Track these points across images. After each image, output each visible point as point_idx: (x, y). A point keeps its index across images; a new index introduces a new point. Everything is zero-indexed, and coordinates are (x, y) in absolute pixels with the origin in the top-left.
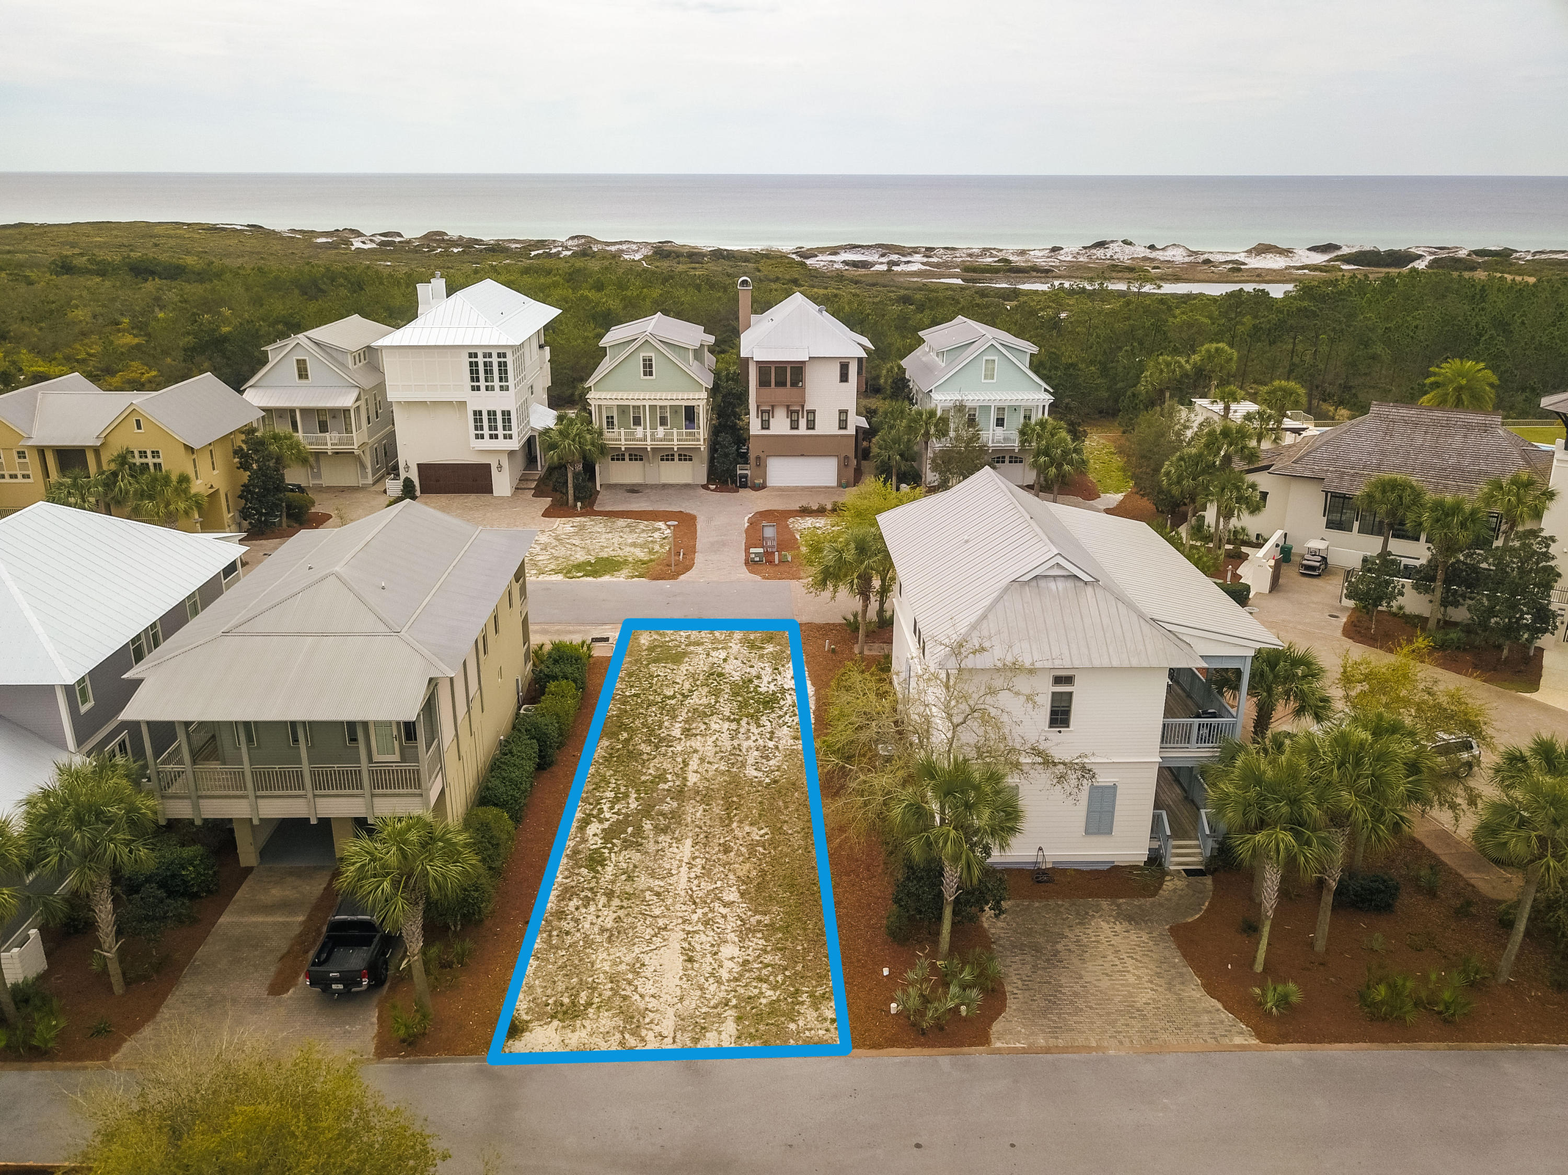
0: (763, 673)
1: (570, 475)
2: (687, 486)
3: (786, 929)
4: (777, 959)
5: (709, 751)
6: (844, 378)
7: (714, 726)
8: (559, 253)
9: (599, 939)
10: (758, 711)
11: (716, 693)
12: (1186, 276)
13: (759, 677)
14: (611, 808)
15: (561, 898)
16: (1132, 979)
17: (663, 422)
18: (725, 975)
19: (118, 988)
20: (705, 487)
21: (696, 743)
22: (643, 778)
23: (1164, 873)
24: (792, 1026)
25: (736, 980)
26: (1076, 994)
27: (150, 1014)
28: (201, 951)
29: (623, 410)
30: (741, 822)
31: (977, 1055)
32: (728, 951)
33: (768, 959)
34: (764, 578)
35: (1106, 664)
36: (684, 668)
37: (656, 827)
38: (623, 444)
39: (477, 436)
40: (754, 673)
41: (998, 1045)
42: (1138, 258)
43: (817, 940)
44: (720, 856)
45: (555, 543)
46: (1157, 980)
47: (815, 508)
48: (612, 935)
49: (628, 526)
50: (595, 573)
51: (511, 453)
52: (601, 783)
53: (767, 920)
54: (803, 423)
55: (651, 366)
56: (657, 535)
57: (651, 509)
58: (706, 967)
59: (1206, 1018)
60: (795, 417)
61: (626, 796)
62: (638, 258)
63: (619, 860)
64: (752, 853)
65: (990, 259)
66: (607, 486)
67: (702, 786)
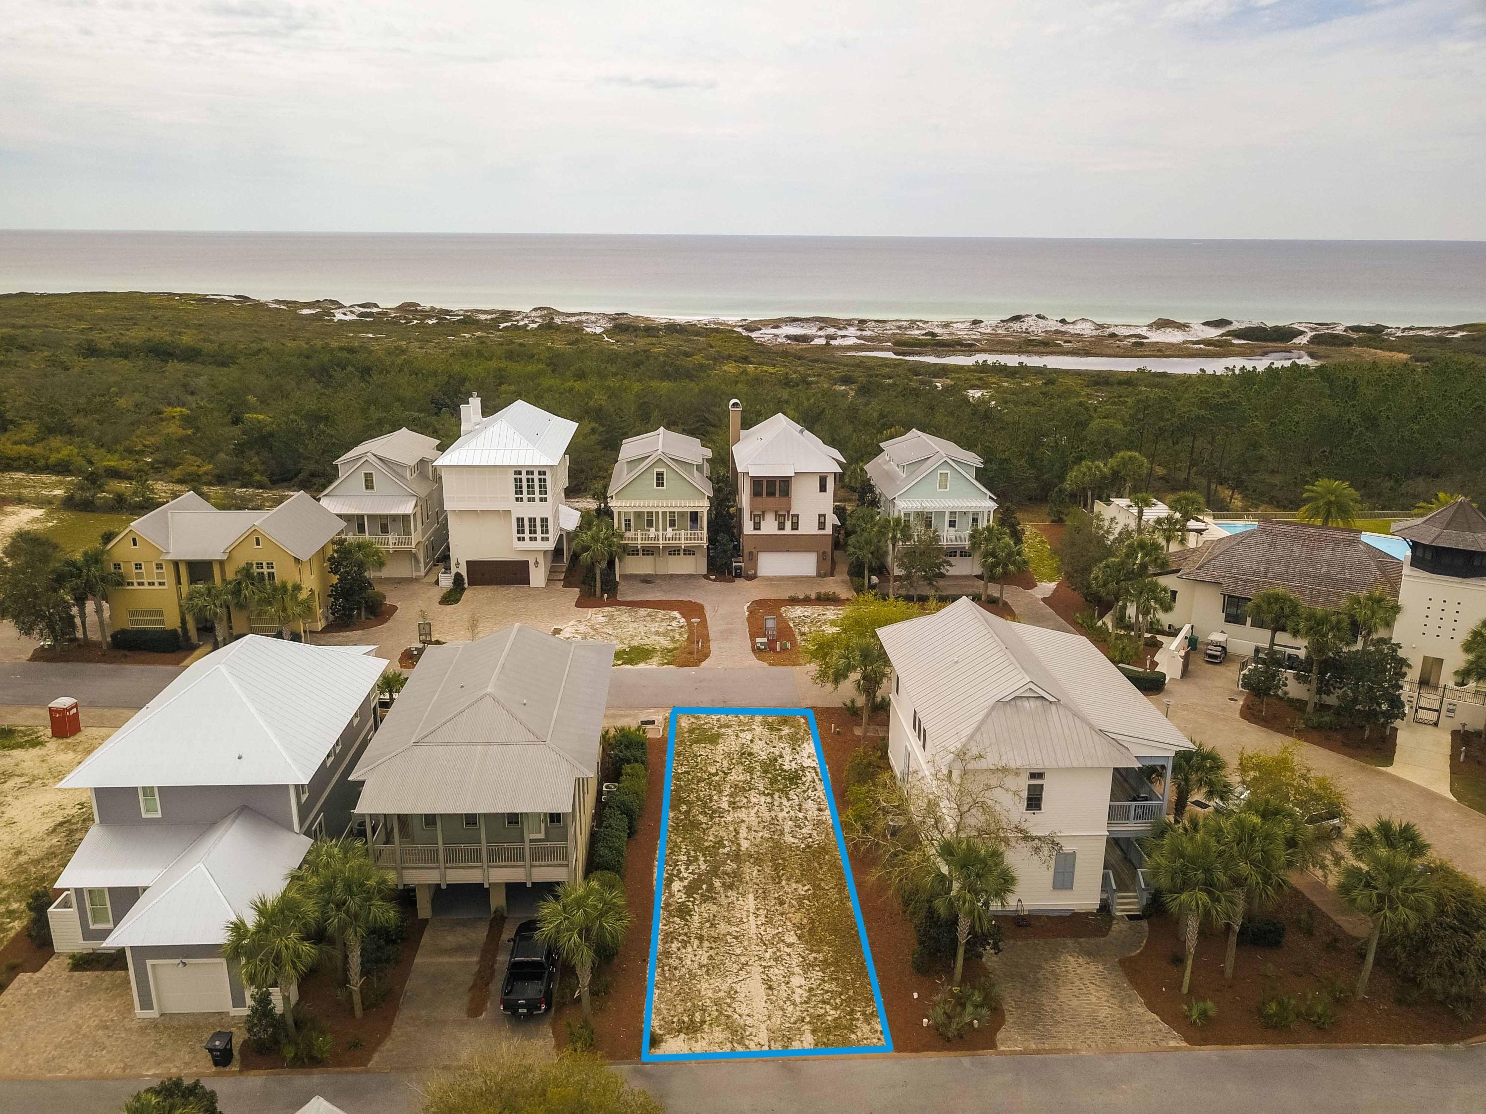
0: (784, 752)
1: (598, 572)
2: (691, 576)
3: (836, 963)
4: (833, 986)
5: (753, 820)
6: (823, 488)
7: (754, 800)
8: (526, 325)
9: (699, 972)
10: (786, 787)
11: (750, 770)
12: (1094, 351)
13: (781, 756)
14: (687, 869)
15: (664, 940)
16: (1094, 1000)
17: (672, 524)
18: (798, 1000)
19: (358, 1013)
20: (706, 577)
21: (742, 814)
22: (706, 844)
23: (1112, 918)
24: (853, 1036)
25: (806, 1002)
26: (1054, 1011)
27: (387, 1032)
28: (409, 985)
29: (639, 515)
30: (788, 880)
31: (988, 1056)
32: (797, 980)
33: (827, 986)
34: (770, 664)
35: (1068, 764)
36: (720, 748)
37: (724, 884)
38: (639, 543)
39: (519, 539)
40: (777, 753)
41: (1002, 1048)
42: (1051, 331)
43: (861, 971)
44: (777, 907)
45: (592, 632)
46: (1112, 1000)
47: (802, 597)
48: (710, 969)
49: (649, 615)
50: (631, 661)
51: (545, 552)
52: (675, 849)
53: (821, 957)
54: (788, 524)
55: (663, 479)
56: (674, 623)
57: (664, 598)
58: (783, 993)
59: (1149, 1027)
60: (781, 519)
61: (696, 859)
62: (599, 330)
63: (700, 912)
64: (801, 904)
65: (917, 332)
66: (625, 577)
67: (753, 850)
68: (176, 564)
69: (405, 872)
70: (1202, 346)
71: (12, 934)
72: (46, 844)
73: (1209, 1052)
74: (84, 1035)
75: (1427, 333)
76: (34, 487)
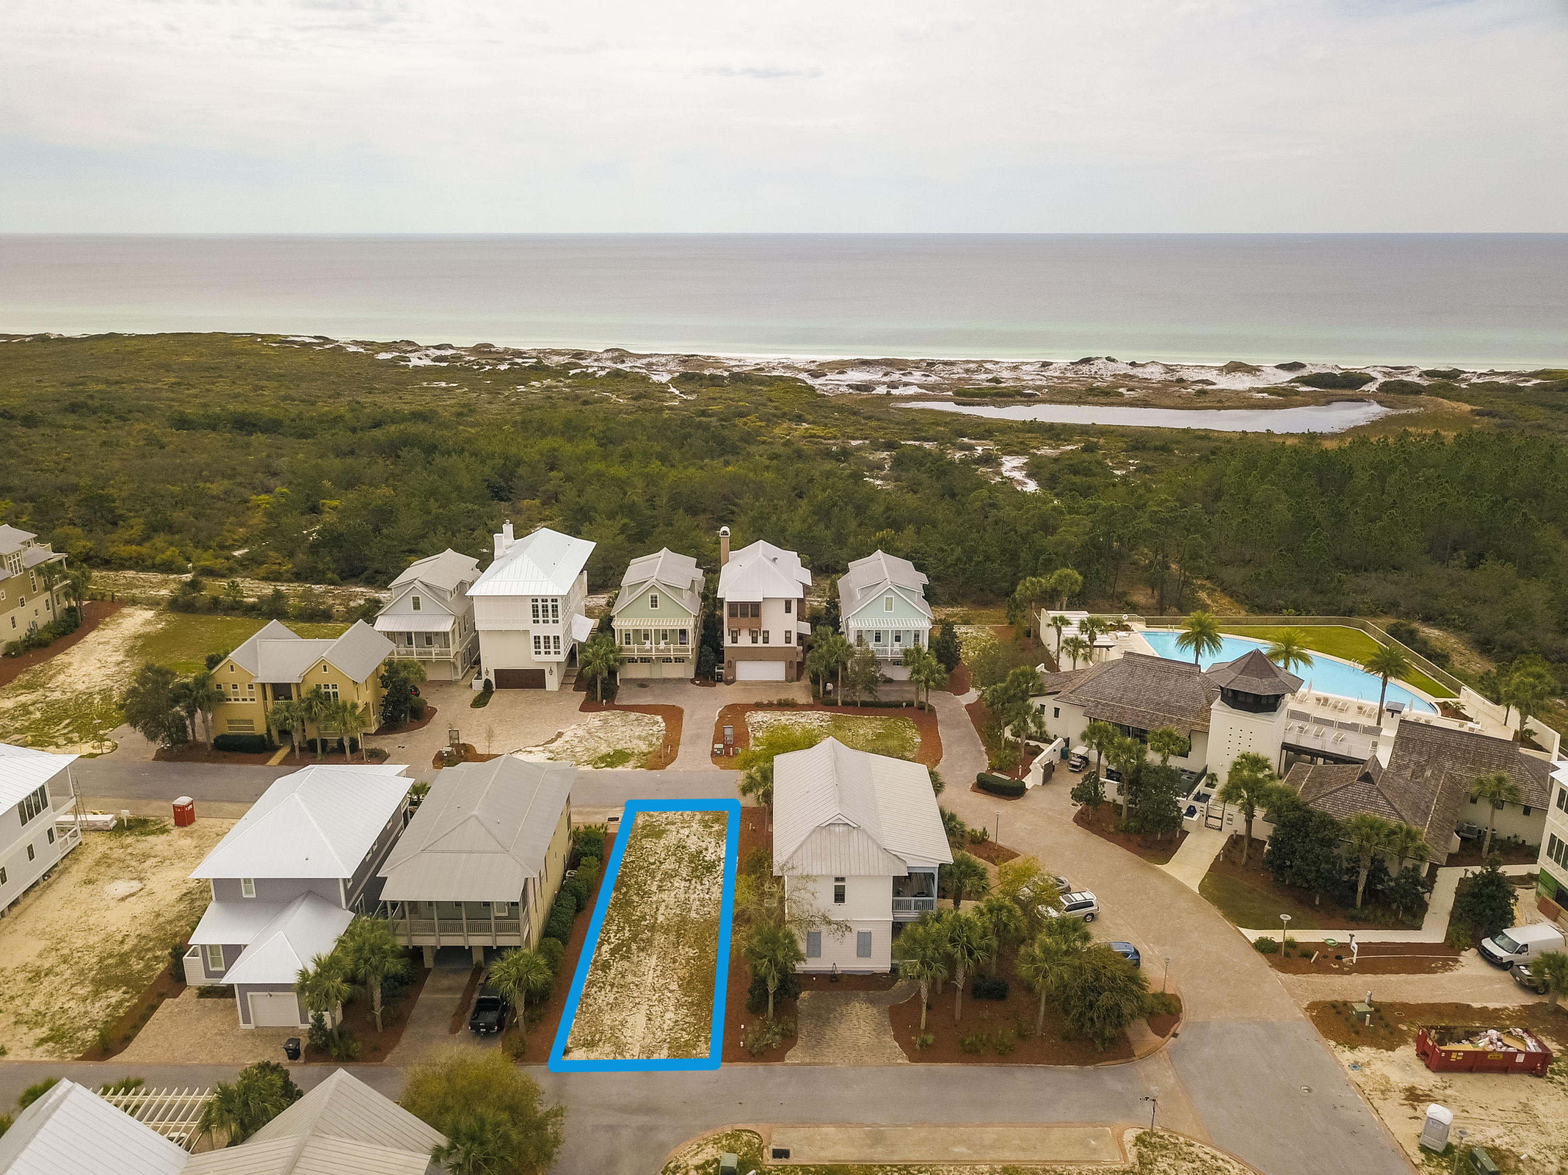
0: (709, 846)
1: (599, 682)
2: (680, 680)
3: (698, 1005)
4: (692, 1020)
5: (671, 901)
6: (788, 610)
7: (676, 884)
8: (595, 372)
9: (606, 1008)
10: (703, 874)
11: (680, 861)
12: (1155, 401)
13: (706, 849)
14: (615, 936)
15: (587, 986)
16: (861, 1032)
17: (665, 637)
18: (666, 1027)
19: (380, 1029)
20: (692, 681)
21: (664, 896)
22: (634, 918)
23: (898, 977)
24: (694, 1052)
25: (671, 1029)
26: (831, 1039)
27: (397, 1042)
28: (414, 1012)
29: (637, 631)
30: (684, 945)
31: (777, 1066)
32: (669, 1015)
33: (688, 1019)
34: (722, 768)
36: (662, 841)
37: (638, 948)
38: (636, 655)
39: (536, 653)
40: (704, 846)
41: (787, 1061)
42: (1119, 375)
43: (713, 1010)
44: (671, 964)
45: (588, 736)
46: (873, 1033)
47: (765, 702)
48: (612, 1006)
49: (637, 720)
50: (611, 765)
51: (558, 663)
52: (610, 920)
53: (690, 1000)
54: (760, 639)
55: (656, 601)
56: (655, 728)
57: (652, 703)
58: (657, 1023)
59: (889, 1051)
60: (755, 635)
61: (623, 928)
62: (665, 378)
63: (618, 966)
64: (688, 962)
65: (984, 376)
66: (626, 681)
67: (665, 923)
68: (263, 685)
69: (414, 938)
70: (1265, 395)
71: (158, 972)
72: (176, 909)
73: (921, 1067)
74: (209, 1039)
75: (1502, 380)
76: (144, 586)
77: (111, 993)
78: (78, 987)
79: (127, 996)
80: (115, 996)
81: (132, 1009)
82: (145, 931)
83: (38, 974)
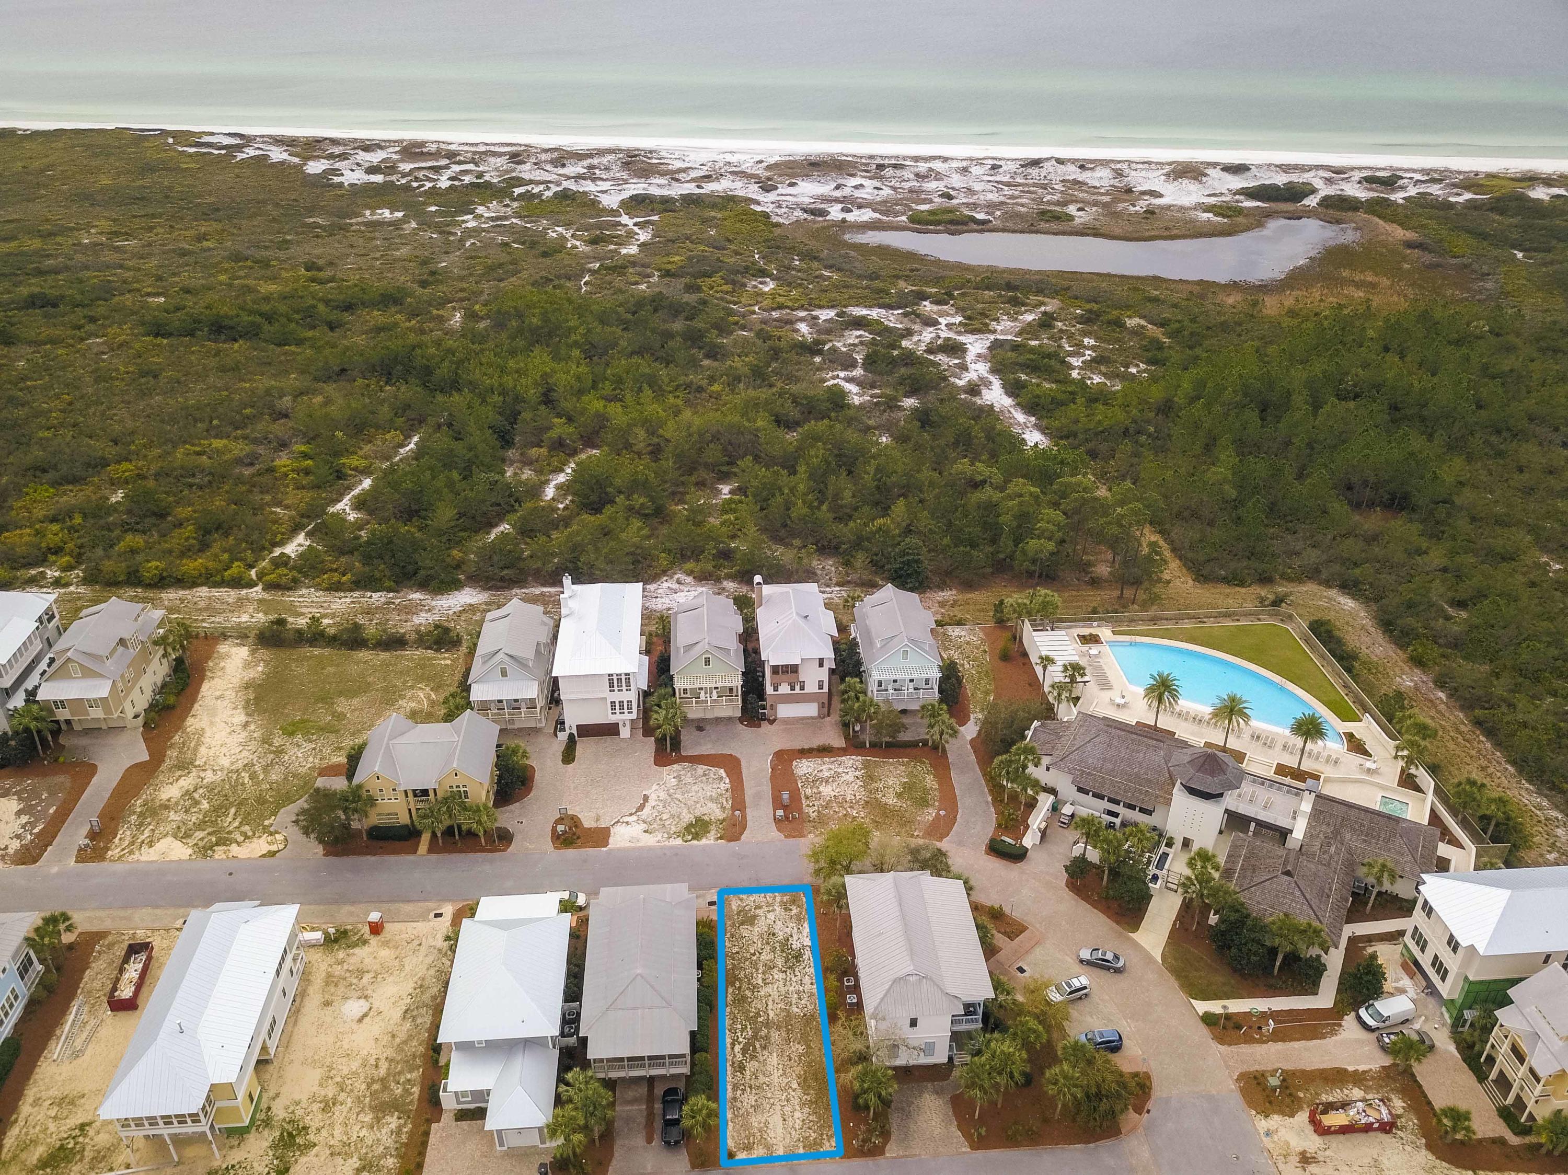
0: (793, 932)
2: (731, 719)
3: (816, 1103)
4: (814, 1118)
5: (775, 994)
6: (821, 666)
7: (776, 976)
9: (751, 1111)
10: (794, 964)
11: (774, 949)
12: (1103, 230)
13: (791, 936)
14: (742, 1035)
15: (733, 1090)
16: (934, 1123)
18: (797, 1126)
19: (600, 1146)
20: (741, 720)
21: (769, 989)
22: (751, 1014)
23: (952, 1067)
24: (822, 1149)
25: (801, 1129)
26: (914, 1131)
27: (613, 1153)
28: (616, 1125)
30: (794, 1042)
31: (880, 1160)
32: (797, 1114)
33: (811, 1118)
34: (786, 838)
35: (928, 1014)
36: (756, 929)
37: (761, 1046)
38: (694, 706)
39: (612, 713)
40: (789, 932)
41: (887, 1155)
42: (1068, 181)
43: (827, 1108)
44: (788, 1062)
45: (669, 799)
46: (942, 1123)
47: (807, 747)
48: (756, 1107)
49: (705, 775)
50: (697, 836)
51: (630, 719)
52: (734, 1019)
53: (809, 1097)
54: (797, 687)
55: (708, 662)
58: (790, 1122)
59: (956, 1140)
60: (793, 685)
61: (746, 1027)
64: (800, 1059)
65: (935, 187)
66: (685, 724)
67: (776, 1019)
68: (406, 791)
69: (610, 1074)
70: (1210, 215)
71: (416, 1096)
72: (405, 1029)
73: (980, 1154)
75: (1436, 190)
77: (388, 1119)
78: (362, 1115)
79: (402, 1121)
80: (393, 1121)
81: (411, 1134)
82: (390, 1052)
83: (327, 1104)
